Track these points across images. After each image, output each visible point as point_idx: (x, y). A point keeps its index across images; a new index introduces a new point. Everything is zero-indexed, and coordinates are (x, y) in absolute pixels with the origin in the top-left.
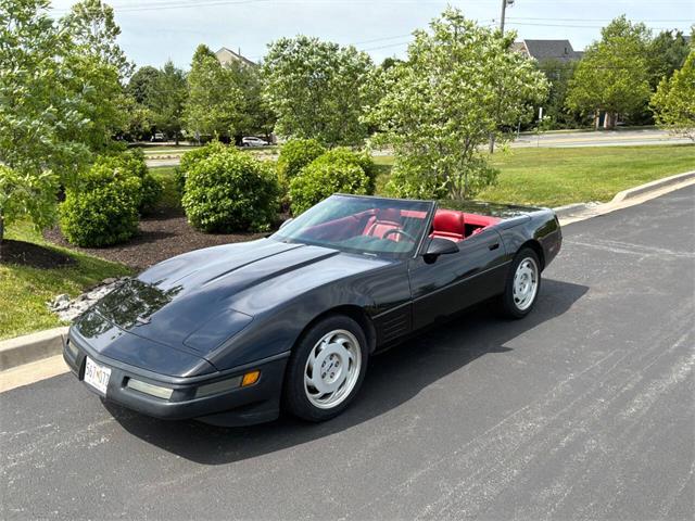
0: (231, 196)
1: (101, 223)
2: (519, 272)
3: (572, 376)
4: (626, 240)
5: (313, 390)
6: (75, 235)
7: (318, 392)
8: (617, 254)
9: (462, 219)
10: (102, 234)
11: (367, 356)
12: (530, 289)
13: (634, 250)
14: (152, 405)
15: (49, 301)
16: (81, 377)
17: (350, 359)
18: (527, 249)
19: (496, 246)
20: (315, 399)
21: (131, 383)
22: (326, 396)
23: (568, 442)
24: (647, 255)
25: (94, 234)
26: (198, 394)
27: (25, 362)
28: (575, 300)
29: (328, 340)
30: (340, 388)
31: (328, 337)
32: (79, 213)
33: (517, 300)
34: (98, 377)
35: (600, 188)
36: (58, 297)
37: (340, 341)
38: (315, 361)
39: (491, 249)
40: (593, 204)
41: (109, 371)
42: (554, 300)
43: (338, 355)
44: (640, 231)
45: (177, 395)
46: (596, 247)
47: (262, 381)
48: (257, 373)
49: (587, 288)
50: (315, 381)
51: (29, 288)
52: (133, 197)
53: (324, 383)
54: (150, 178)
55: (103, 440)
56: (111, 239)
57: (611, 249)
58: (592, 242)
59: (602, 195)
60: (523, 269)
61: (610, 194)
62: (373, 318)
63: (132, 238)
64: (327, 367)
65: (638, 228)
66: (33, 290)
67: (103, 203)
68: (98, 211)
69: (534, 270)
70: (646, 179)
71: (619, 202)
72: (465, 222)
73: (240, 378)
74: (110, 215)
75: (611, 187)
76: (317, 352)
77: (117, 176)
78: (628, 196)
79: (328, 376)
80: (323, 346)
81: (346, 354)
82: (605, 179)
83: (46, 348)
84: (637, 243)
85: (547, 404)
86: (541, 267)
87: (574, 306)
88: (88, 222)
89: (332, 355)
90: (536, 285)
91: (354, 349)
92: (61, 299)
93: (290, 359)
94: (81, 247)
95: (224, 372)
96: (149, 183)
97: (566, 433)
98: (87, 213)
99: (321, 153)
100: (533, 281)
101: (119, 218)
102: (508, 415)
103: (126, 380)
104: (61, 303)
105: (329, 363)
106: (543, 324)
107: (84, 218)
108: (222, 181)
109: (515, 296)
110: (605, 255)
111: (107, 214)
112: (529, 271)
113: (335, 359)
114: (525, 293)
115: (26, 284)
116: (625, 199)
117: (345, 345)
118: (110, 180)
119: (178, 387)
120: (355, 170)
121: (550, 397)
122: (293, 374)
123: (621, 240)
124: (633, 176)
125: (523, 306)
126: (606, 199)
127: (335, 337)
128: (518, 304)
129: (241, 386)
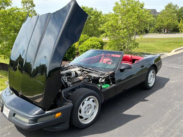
2: (150, 75)
3: (170, 111)
4: (178, 64)
5: (81, 117)
7: (83, 118)
8: (176, 68)
9: (131, 57)
11: (101, 105)
12: (153, 80)
13: (181, 67)
14: (22, 124)
15: (6, 81)
17: (95, 106)
18: (152, 67)
19: (143, 66)
20: (82, 120)
21: (16, 116)
22: (86, 119)
26: (39, 121)
28: (166, 83)
29: (87, 100)
30: (91, 116)
31: (87, 99)
33: (149, 83)
34: (7, 112)
35: (168, 49)
37: (91, 100)
38: (82, 107)
39: (141, 67)
40: (165, 53)
41: (9, 110)
42: (160, 83)
43: (90, 105)
45: (31, 122)
46: (169, 66)
47: (62, 116)
48: (61, 113)
49: (169, 79)
50: (82, 114)
51: (1, 77)
53: (85, 114)
55: (8, 134)
57: (174, 67)
58: (168, 64)
59: (168, 51)
60: (151, 73)
61: (170, 50)
64: (86, 109)
65: (180, 60)
69: (154, 74)
70: (180, 46)
71: (173, 53)
72: (133, 58)
73: (54, 115)
75: (170, 49)
76: (83, 104)
78: (176, 51)
79: (87, 112)
80: (85, 102)
81: (93, 104)
82: (169, 46)
85: (163, 122)
86: (156, 73)
87: (166, 85)
89: (89, 105)
90: (155, 78)
91: (96, 102)
99: (88, 38)
100: (154, 77)
103: (14, 114)
105: (87, 107)
106: (157, 91)
109: (148, 82)
110: (173, 68)
112: (153, 74)
113: (89, 106)
114: (151, 81)
115: (0, 75)
116: (175, 52)
117: (93, 101)
119: (31, 119)
120: (97, 43)
121: (164, 119)
122: (74, 112)
123: (176, 64)
124: (176, 45)
125: (151, 85)
126: (169, 52)
127: (89, 99)
128: (149, 85)
129: (54, 118)
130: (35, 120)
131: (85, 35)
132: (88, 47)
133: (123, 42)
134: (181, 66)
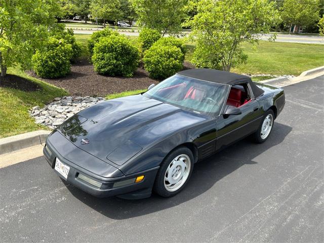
0: (116, 58)
1: (53, 67)
2: (265, 121)
3: (289, 180)
4: (309, 100)
5: (167, 183)
6: (40, 72)
7: (169, 183)
8: (305, 109)
10: (53, 72)
11: (193, 165)
12: (268, 129)
13: (313, 106)
14: (92, 189)
15: (30, 110)
16: (53, 167)
17: (185, 168)
18: (270, 110)
19: (256, 109)
20: (168, 187)
21: (80, 176)
22: (173, 185)
23: (290, 219)
24: (320, 110)
25: (49, 72)
26: (114, 186)
27: (22, 148)
28: (287, 135)
30: (179, 181)
31: (176, 159)
32: (42, 61)
33: (262, 134)
34: (63, 169)
35: (295, 68)
36: (34, 108)
37: (182, 159)
38: (170, 170)
39: (254, 111)
40: (290, 77)
41: (68, 168)
42: (279, 133)
43: (180, 166)
44: (314, 95)
45: (104, 186)
46: (295, 103)
47: (145, 180)
48: (143, 177)
49: (292, 128)
50: (169, 179)
51: (20, 102)
52: (68, 55)
53: (172, 179)
54: (76, 45)
55: (63, 199)
56: (57, 75)
57: (302, 105)
58: (292, 100)
59: (295, 72)
60: (267, 120)
61: (299, 72)
62: (198, 148)
63: (66, 74)
64: (175, 172)
65: (313, 93)
66: (22, 103)
67: (54, 57)
68: (51, 61)
69: (271, 120)
70: (316, 65)
71: (303, 77)
73: (135, 178)
74: (57, 63)
75: (300, 69)
76: (171, 166)
77: (61, 44)
78: (308, 74)
79: (175, 175)
80: (174, 163)
81: (184, 165)
82: (297, 63)
83: (31, 141)
84: (315, 103)
85: (278, 195)
86: (275, 117)
88: (47, 66)
89: (178, 166)
90: (271, 127)
91: (188, 162)
92: (35, 109)
93: (159, 169)
94: (43, 78)
95: (128, 176)
96: (75, 47)
97: (289, 213)
98: (47, 62)
99: (159, 37)
100: (270, 125)
101: (61, 65)
102: (260, 201)
103: (77, 174)
104: (35, 111)
105: (176, 170)
107: (44, 64)
108: (112, 51)
109: (261, 132)
110: (299, 108)
111: (56, 63)
113: (178, 168)
114: (266, 131)
115: (19, 100)
116: (306, 75)
117: (184, 161)
118: (57, 46)
119: (105, 182)
120: (177, 50)
121: (280, 191)
122: (159, 176)
123: (306, 100)
124: (310, 63)
125: (264, 137)
126: (297, 75)
127: (180, 157)
128: (262, 136)
129: (135, 183)
130: (110, 184)
131: (154, 31)
132: (161, 56)
133: (222, 53)
134: (314, 104)
